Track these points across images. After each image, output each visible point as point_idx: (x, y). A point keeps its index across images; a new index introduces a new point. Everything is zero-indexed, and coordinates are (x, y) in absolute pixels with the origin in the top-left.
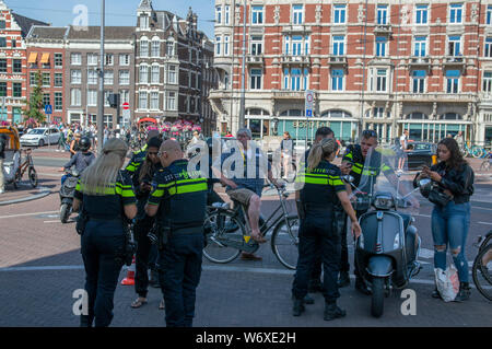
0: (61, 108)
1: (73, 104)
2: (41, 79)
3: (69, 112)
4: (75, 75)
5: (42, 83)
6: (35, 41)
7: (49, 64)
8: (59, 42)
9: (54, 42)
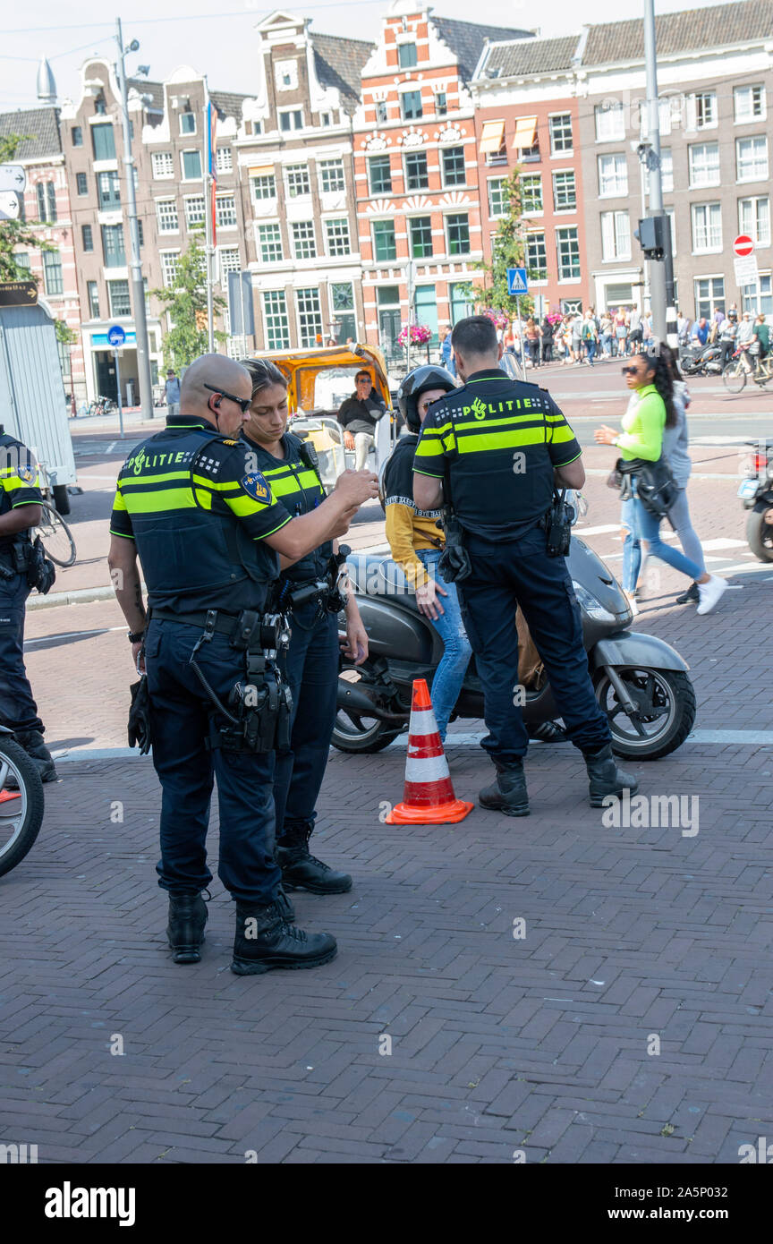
0: (576, 272)
1: (609, 257)
2: (519, 197)
3: (600, 283)
4: (609, 171)
5: (519, 207)
6: (494, 88)
7: (536, 148)
8: (561, 80)
9: (545, 82)
